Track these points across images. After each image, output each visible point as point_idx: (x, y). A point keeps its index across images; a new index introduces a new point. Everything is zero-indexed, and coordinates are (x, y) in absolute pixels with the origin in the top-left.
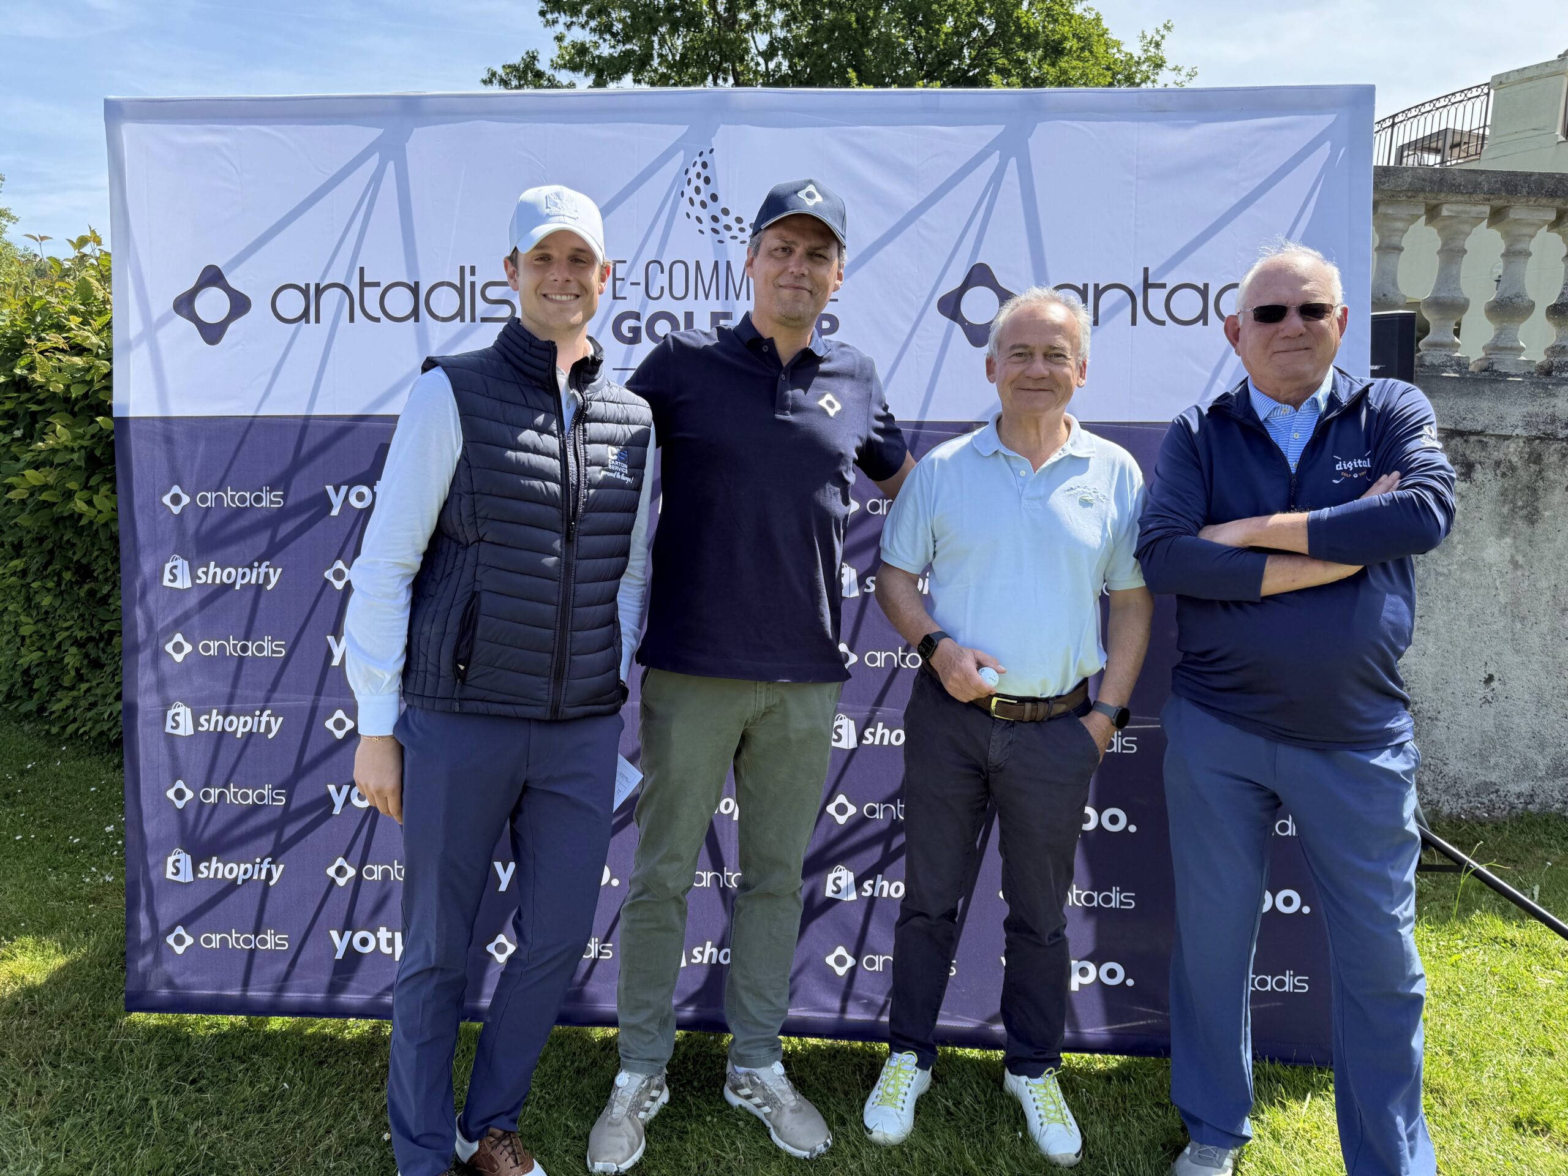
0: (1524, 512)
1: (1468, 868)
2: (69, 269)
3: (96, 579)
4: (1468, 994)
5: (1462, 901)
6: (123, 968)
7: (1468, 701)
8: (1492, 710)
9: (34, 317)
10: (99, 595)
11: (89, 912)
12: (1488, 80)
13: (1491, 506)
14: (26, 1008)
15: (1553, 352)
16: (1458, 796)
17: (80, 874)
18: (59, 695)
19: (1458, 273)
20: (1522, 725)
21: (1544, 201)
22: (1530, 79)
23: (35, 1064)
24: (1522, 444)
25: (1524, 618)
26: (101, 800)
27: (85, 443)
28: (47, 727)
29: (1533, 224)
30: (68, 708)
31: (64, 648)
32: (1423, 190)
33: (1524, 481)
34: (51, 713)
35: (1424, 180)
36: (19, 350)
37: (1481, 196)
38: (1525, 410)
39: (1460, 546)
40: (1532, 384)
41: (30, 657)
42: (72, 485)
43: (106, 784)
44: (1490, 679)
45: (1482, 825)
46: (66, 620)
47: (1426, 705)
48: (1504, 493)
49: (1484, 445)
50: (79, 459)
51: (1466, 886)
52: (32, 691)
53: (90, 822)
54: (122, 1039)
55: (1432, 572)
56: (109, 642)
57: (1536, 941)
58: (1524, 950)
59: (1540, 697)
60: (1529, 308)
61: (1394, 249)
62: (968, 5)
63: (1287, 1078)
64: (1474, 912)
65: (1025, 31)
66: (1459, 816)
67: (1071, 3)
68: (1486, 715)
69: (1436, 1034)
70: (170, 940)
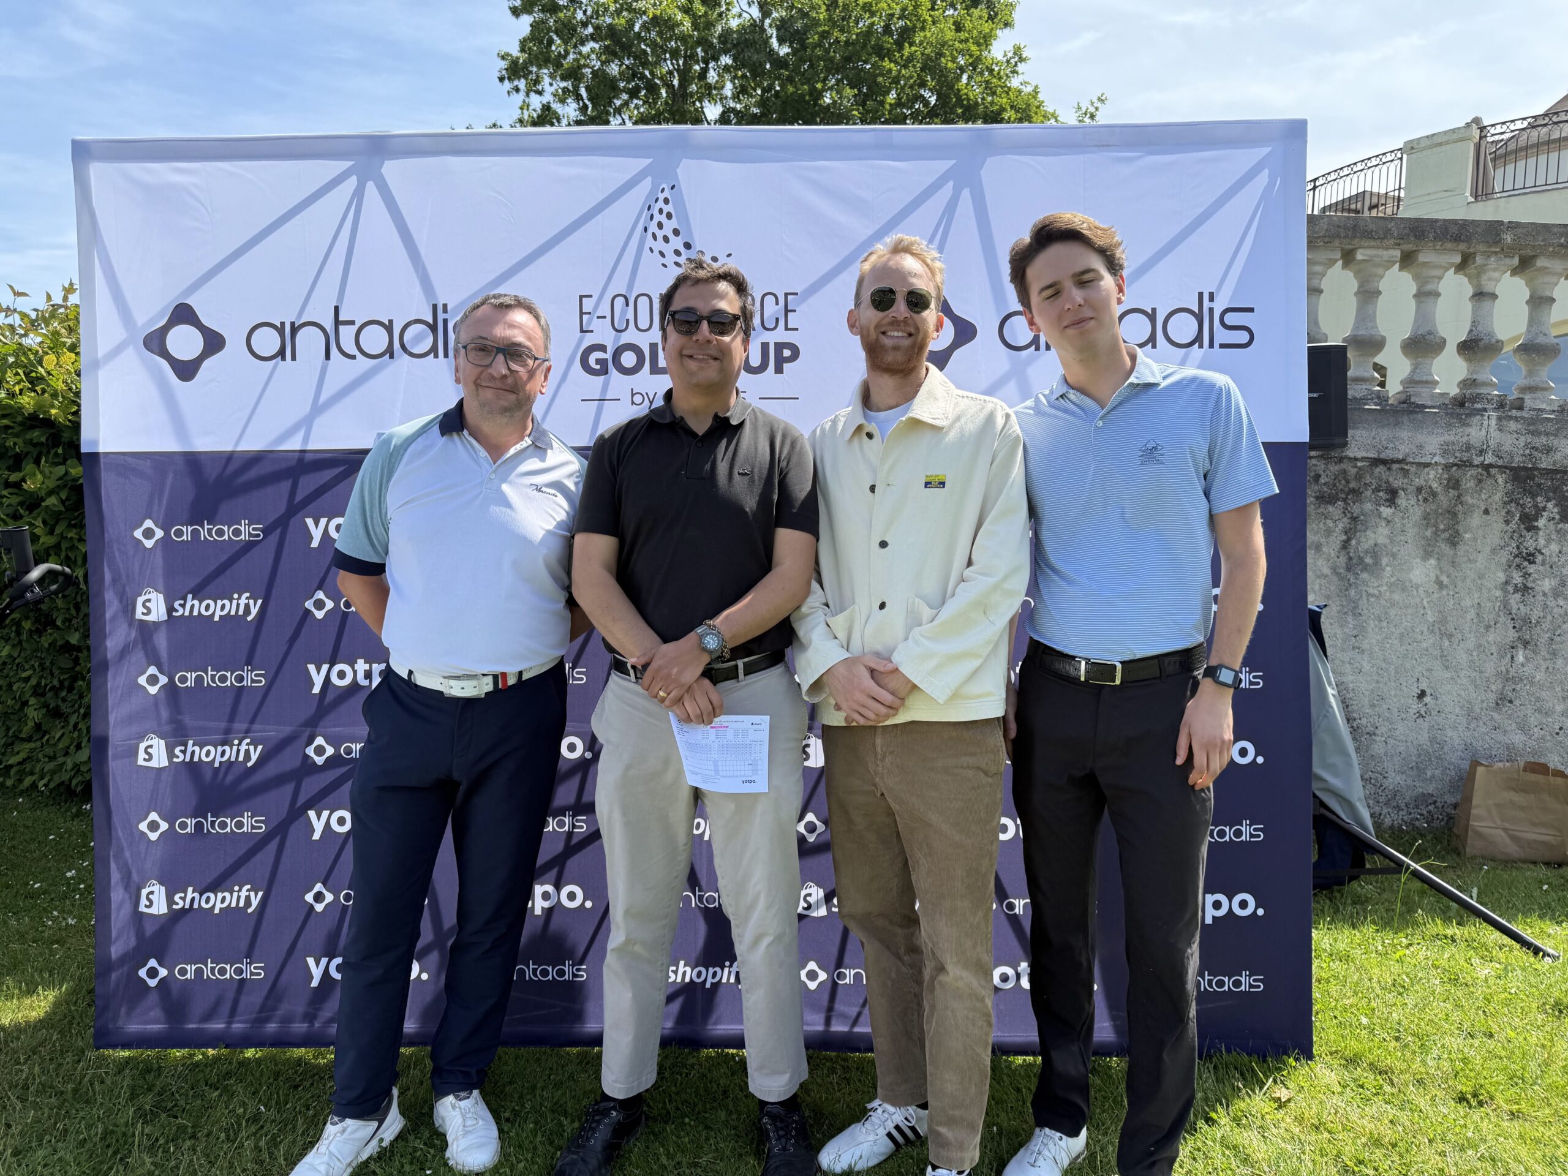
0: (1446, 535)
1: (1406, 868)
4: (1413, 986)
5: (1405, 903)
7: (1404, 716)
8: (1426, 725)
11: (52, 953)
12: (1401, 146)
13: (1416, 530)
15: (1465, 385)
16: (1398, 808)
17: (41, 918)
19: (1375, 313)
20: (1455, 737)
21: (1449, 245)
22: (1440, 144)
24: (1440, 471)
25: (1451, 636)
26: (60, 847)
29: (1441, 267)
32: (1338, 236)
33: (1445, 506)
35: (1339, 227)
37: (1392, 241)
38: (1442, 439)
39: (1388, 569)
40: (1447, 414)
44: (1422, 695)
45: (1422, 834)
47: (1364, 721)
48: (1426, 517)
49: (1405, 473)
51: (1407, 885)
53: (50, 868)
54: (92, 1071)
55: (1364, 594)
57: (1474, 935)
58: (1464, 945)
59: (1470, 711)
60: (1441, 345)
61: (1314, 291)
62: (911, 77)
63: (1245, 1065)
64: (1417, 912)
65: (965, 102)
66: (1400, 827)
67: (1008, 77)
68: (1421, 729)
69: (1384, 1022)
70: (142, 973)
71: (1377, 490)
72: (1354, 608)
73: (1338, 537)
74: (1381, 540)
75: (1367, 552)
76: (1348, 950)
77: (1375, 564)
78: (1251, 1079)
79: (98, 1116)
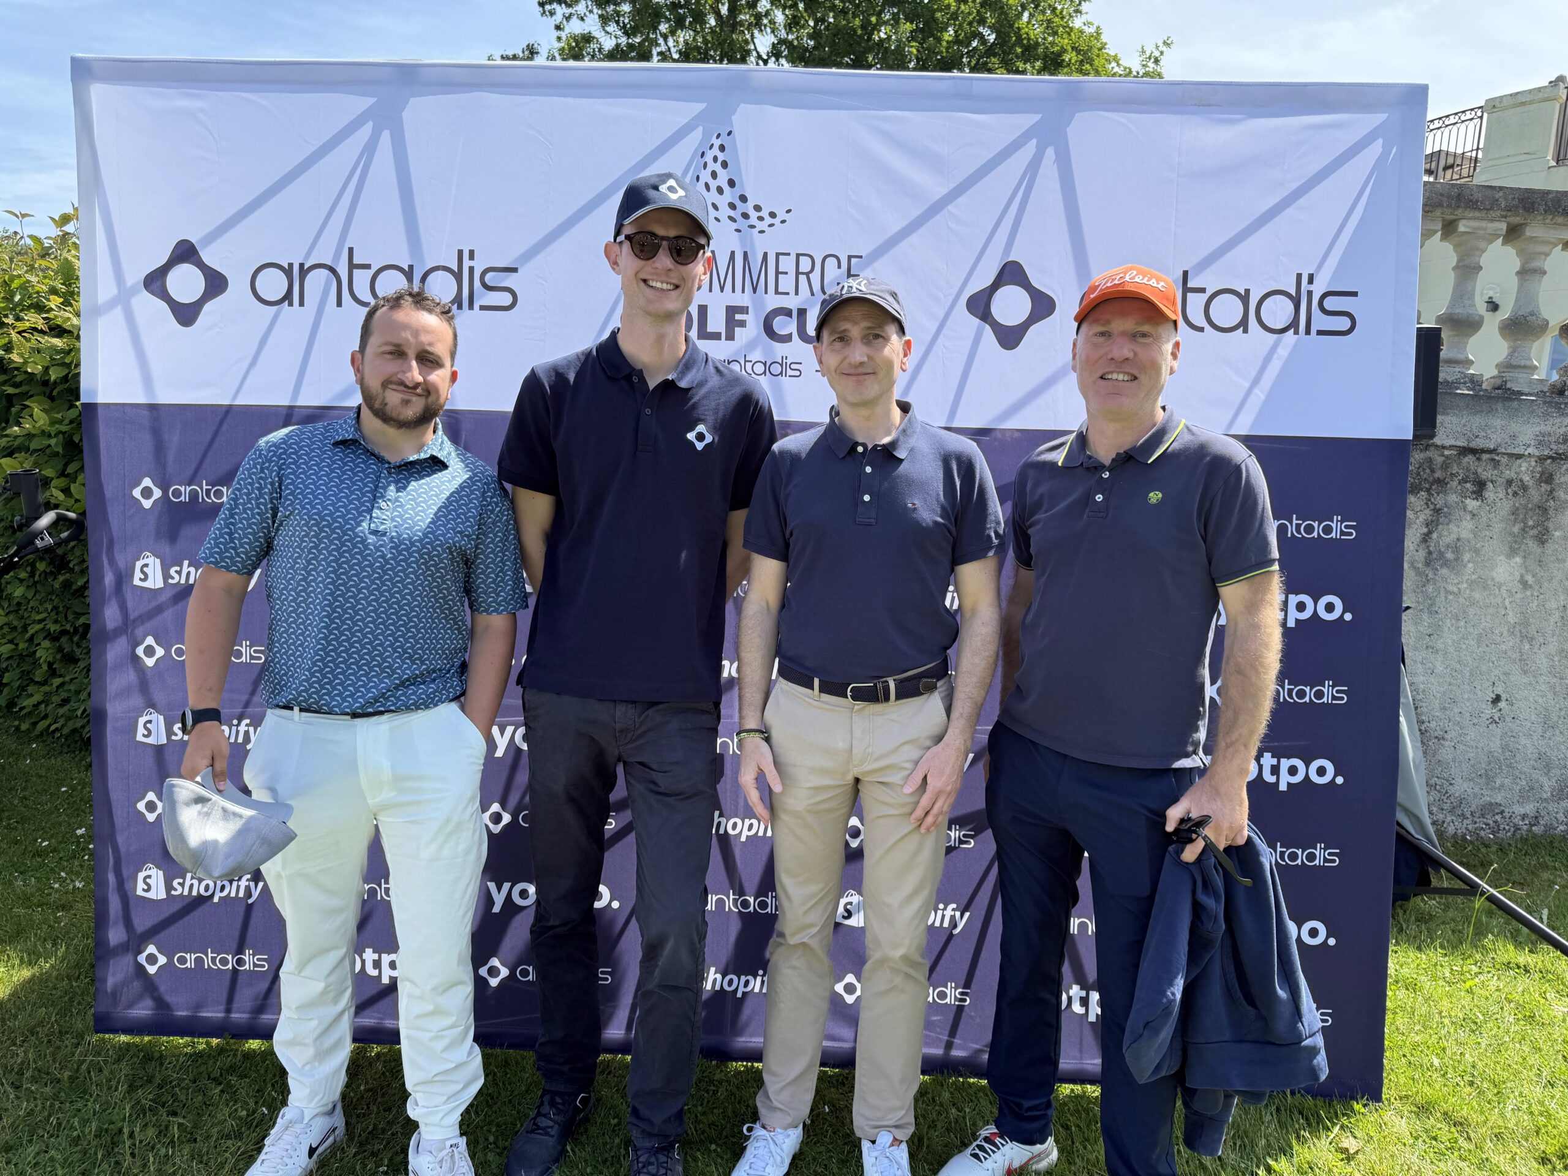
0: (1535, 532)
1: (1483, 893)
2: (51, 247)
3: (71, 570)
4: (1486, 1022)
5: (1475, 926)
6: (92, 982)
7: (1475, 721)
8: (1499, 731)
9: (13, 296)
10: (74, 587)
11: (57, 920)
12: (1482, 104)
13: (1503, 525)
16: (1463, 816)
17: (49, 879)
18: (30, 689)
19: (1474, 290)
20: (1528, 745)
21: (1560, 220)
22: (1523, 104)
24: (1533, 464)
25: (1532, 639)
26: (72, 800)
27: (63, 428)
28: (16, 723)
29: (1550, 243)
30: (39, 703)
31: (36, 642)
32: (1441, 205)
33: (1535, 501)
34: (22, 709)
35: (1441, 195)
37: (1498, 213)
38: (1538, 429)
39: (1470, 565)
40: (1545, 402)
42: (49, 472)
43: (78, 784)
44: (1497, 699)
45: (1487, 846)
46: (39, 613)
47: (1433, 725)
48: (1514, 512)
49: (1496, 464)
50: (57, 444)
51: (1479, 911)
53: (60, 824)
54: (91, 1058)
55: (1442, 590)
56: (84, 636)
57: (1549, 966)
58: (1537, 976)
59: (1547, 718)
60: (1544, 326)
62: (969, 14)
63: (1310, 1109)
64: (1486, 937)
65: (1025, 42)
66: (1464, 836)
67: (1071, 16)
68: (1493, 735)
69: (1456, 1064)
70: (142, 959)
71: (1464, 481)
72: (1432, 605)
73: (1418, 530)
74: (1465, 534)
75: (1448, 546)
76: (1415, 976)
77: (1456, 559)
78: (1316, 1124)
79: (94, 1110)
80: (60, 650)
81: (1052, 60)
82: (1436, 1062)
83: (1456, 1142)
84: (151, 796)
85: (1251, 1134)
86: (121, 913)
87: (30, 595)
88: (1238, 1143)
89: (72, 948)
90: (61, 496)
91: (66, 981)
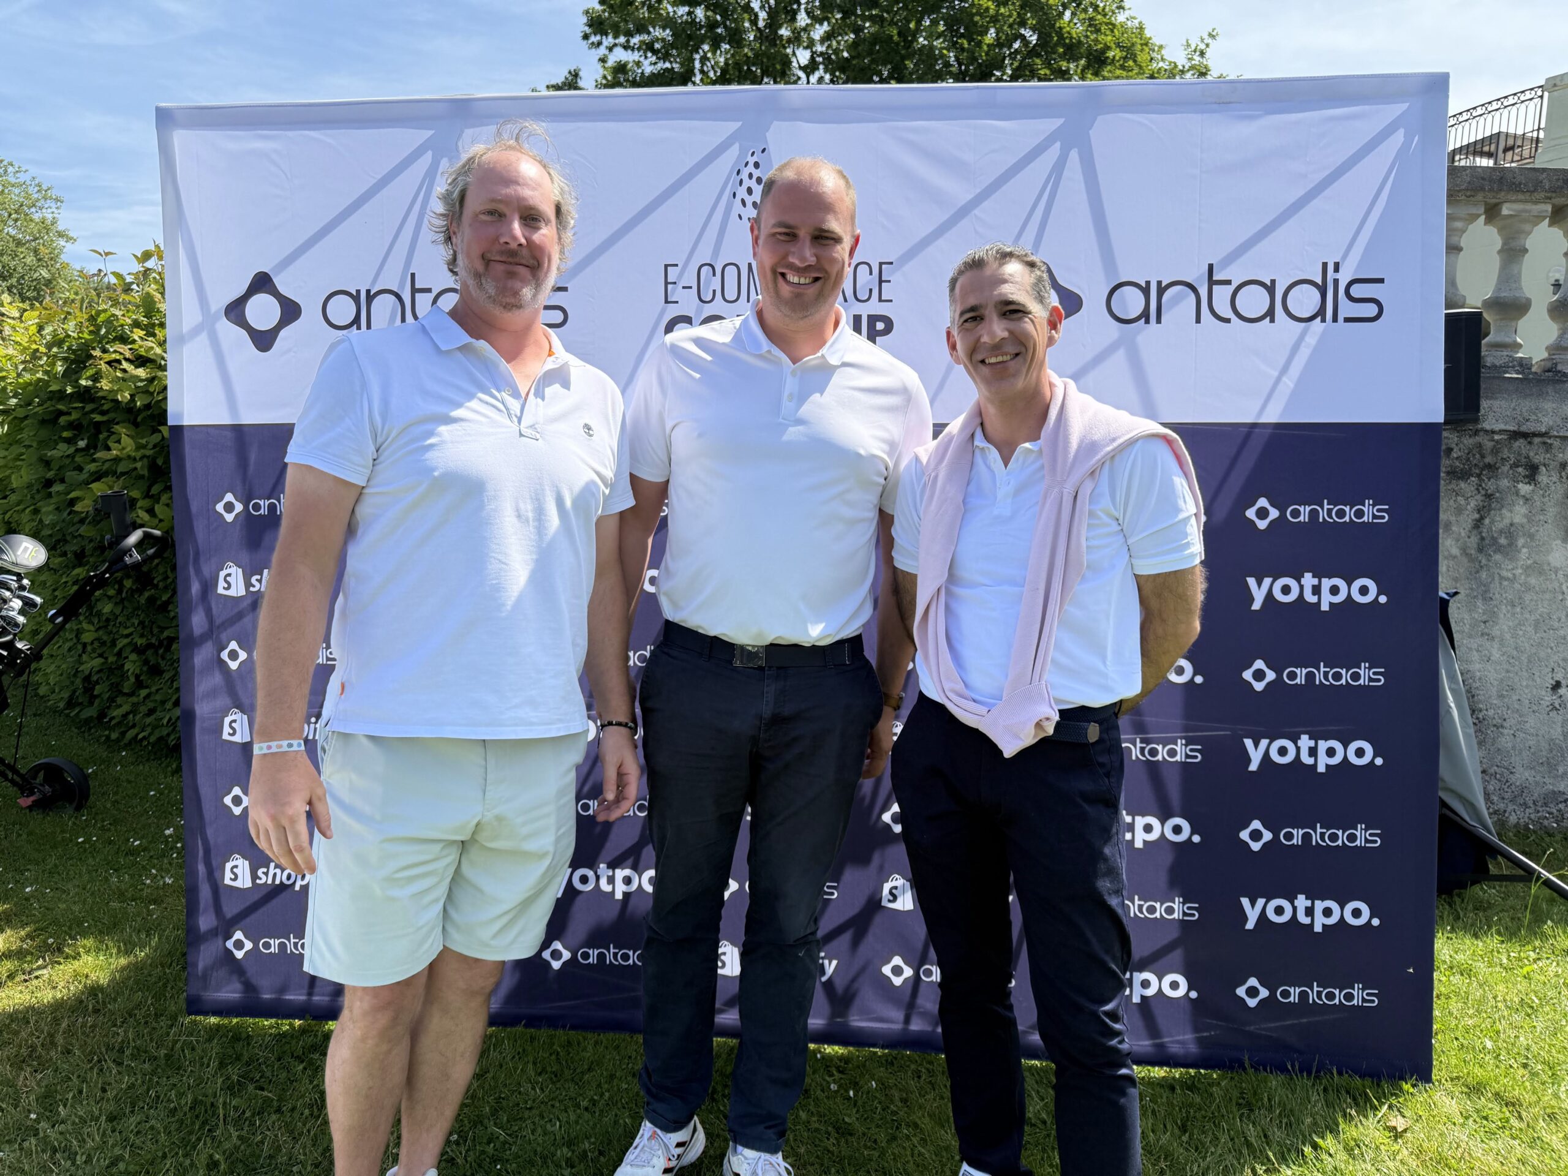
1: (1539, 877)
2: (133, 283)
3: (156, 587)
4: (1541, 1005)
5: (1532, 912)
6: (184, 968)
7: (1535, 708)
8: (1560, 718)
9: (99, 330)
10: (159, 603)
11: (150, 913)
12: (1542, 83)
13: (1557, 509)
14: (91, 1007)
16: (1525, 805)
17: (141, 876)
18: (119, 700)
19: (1520, 273)
23: (99, 1061)
26: (160, 803)
27: (147, 453)
28: (107, 733)
30: (128, 714)
31: (124, 655)
32: (1482, 189)
34: (113, 718)
35: (1483, 179)
36: (84, 362)
37: (1542, 195)
39: (1524, 550)
41: (92, 664)
42: (135, 494)
43: (165, 788)
44: (1557, 685)
45: (1550, 835)
46: (126, 628)
47: (1491, 713)
49: (1548, 447)
50: (142, 467)
51: (1536, 897)
52: (92, 698)
53: (150, 825)
54: (184, 1038)
55: (1497, 577)
56: (168, 648)
61: (1453, 249)
62: (1010, 16)
63: (1358, 1089)
64: (1546, 923)
65: (1067, 41)
66: (1527, 825)
67: (1113, 13)
68: (1554, 723)
69: (1510, 1047)
70: (230, 944)
71: (1515, 465)
72: (1486, 592)
73: (1470, 516)
74: (1517, 519)
75: (1501, 532)
76: (1470, 962)
77: (1510, 545)
78: (1364, 1105)
79: (189, 1084)
80: (146, 662)
81: (1095, 57)
82: (1489, 1044)
83: (1507, 1121)
84: (237, 791)
85: (1296, 1113)
86: (211, 901)
87: (118, 611)
88: (1285, 1121)
89: (164, 940)
90: (146, 517)
91: (160, 968)
